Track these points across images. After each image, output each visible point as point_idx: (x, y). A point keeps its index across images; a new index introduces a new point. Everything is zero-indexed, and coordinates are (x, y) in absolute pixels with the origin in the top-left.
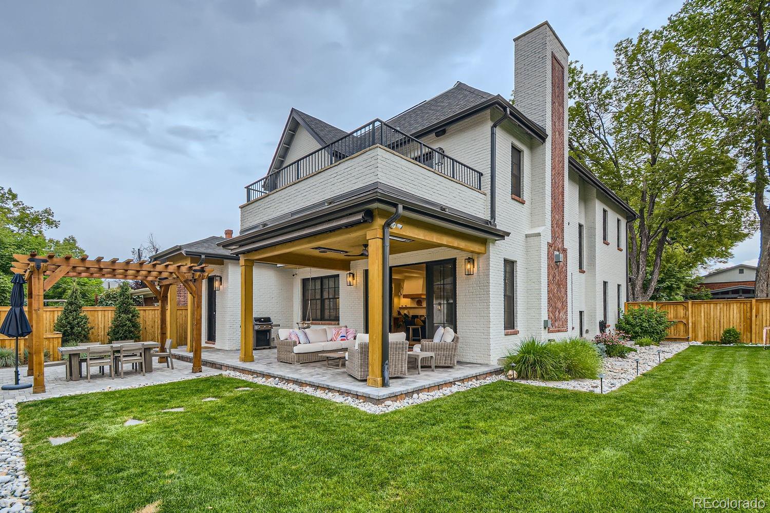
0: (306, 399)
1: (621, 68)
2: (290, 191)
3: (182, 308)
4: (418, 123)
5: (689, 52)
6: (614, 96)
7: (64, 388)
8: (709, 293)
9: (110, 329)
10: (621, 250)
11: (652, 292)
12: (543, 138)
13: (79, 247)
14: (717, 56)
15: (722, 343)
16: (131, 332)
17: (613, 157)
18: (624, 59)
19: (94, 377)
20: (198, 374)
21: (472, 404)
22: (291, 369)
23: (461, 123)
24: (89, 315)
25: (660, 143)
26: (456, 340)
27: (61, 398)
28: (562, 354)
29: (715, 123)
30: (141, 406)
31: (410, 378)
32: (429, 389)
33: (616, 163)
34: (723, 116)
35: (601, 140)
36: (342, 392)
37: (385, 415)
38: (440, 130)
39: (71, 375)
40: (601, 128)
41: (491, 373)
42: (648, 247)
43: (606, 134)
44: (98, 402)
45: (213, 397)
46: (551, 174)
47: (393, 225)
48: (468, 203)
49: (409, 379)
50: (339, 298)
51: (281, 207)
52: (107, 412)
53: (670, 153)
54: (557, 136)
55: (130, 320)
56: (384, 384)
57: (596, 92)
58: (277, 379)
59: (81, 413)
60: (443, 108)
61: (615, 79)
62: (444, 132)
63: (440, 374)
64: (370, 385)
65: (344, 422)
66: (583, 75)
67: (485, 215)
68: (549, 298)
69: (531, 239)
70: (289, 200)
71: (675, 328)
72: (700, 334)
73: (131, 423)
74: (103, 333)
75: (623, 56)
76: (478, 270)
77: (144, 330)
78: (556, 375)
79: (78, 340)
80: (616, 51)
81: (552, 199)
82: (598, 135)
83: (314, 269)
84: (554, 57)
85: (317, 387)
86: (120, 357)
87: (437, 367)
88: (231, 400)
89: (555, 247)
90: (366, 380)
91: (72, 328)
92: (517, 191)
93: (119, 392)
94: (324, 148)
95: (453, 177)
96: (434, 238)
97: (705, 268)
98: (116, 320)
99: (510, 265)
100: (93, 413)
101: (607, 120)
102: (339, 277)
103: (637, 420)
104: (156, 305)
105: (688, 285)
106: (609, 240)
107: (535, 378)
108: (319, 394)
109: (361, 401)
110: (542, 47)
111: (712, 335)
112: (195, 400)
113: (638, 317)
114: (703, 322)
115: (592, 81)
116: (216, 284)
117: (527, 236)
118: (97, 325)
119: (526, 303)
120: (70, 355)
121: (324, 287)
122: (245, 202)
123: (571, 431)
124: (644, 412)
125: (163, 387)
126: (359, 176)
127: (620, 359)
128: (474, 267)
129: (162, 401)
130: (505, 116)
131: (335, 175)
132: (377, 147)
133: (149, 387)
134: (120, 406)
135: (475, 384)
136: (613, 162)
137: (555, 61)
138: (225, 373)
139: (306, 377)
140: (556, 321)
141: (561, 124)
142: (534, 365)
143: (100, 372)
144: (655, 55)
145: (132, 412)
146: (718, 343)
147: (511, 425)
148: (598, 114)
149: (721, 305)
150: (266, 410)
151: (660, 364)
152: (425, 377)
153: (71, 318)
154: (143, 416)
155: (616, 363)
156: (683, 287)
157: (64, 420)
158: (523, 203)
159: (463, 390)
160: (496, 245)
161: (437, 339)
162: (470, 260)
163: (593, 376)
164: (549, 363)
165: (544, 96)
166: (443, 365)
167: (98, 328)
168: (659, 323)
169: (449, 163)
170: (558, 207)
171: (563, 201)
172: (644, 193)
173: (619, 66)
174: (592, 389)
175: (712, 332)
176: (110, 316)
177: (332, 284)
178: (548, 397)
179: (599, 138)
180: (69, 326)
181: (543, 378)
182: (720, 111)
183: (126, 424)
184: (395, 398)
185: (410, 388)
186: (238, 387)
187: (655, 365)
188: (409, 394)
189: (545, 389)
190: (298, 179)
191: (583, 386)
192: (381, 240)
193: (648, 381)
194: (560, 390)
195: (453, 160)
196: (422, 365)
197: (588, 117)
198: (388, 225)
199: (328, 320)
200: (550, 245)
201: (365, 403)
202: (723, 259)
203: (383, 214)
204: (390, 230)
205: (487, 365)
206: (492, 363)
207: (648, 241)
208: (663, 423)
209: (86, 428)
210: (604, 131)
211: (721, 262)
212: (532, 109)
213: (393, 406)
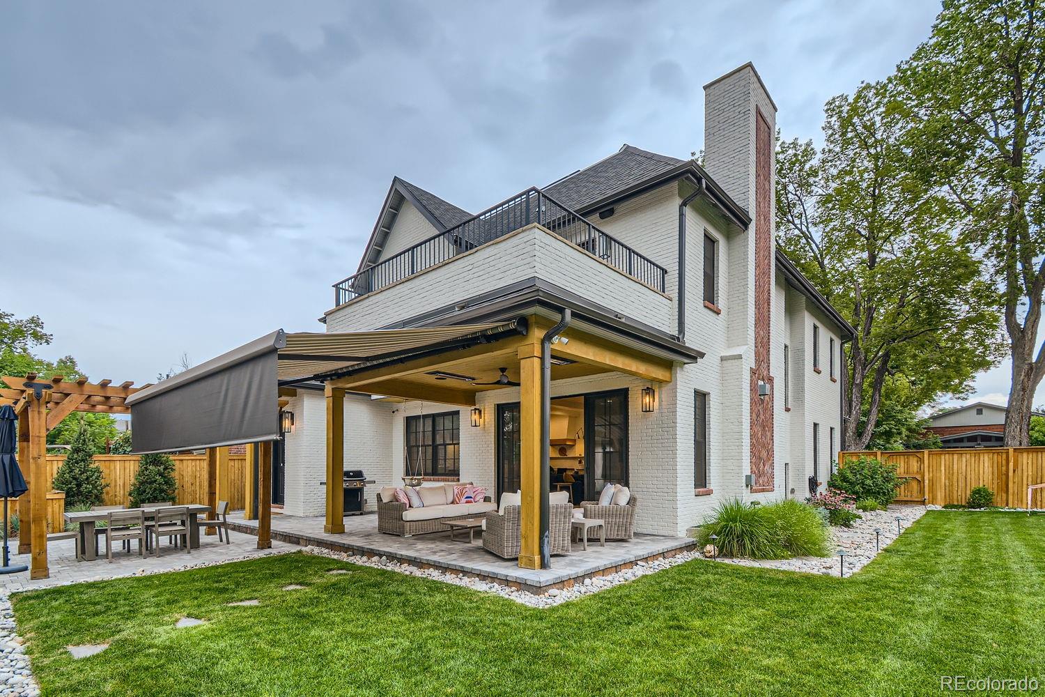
0: (435, 587)
1: (832, 134)
2: (402, 290)
3: (235, 458)
4: (573, 200)
5: (920, 116)
6: (820, 173)
7: (75, 572)
8: (939, 441)
9: (132, 487)
10: (834, 381)
11: (869, 438)
12: (746, 225)
13: (80, 372)
14: (959, 121)
15: (969, 508)
16: (162, 491)
17: (819, 256)
18: (837, 123)
19: (117, 556)
20: (267, 551)
21: (670, 593)
22: (401, 543)
23: (636, 199)
24: (102, 468)
25: (881, 238)
26: (632, 501)
27: (75, 585)
28: (779, 523)
29: (952, 212)
30: (197, 598)
31: (575, 556)
32: (604, 571)
33: (821, 265)
34: (962, 202)
35: (802, 233)
36: (483, 577)
37: (553, 610)
38: (607, 209)
39: (83, 552)
40: (804, 215)
41: (681, 549)
42: (863, 377)
43: (810, 225)
44: (130, 593)
45: (297, 584)
46: (754, 274)
47: (556, 339)
48: (649, 311)
49: (573, 558)
50: (458, 444)
51: (387, 313)
52: (147, 607)
53: (892, 252)
54: (762, 222)
55: (161, 475)
56: (544, 565)
57: (797, 168)
58: (384, 558)
59: (108, 608)
60: (608, 179)
61: (824, 150)
62: (611, 212)
63: (614, 551)
64: (523, 566)
65: (499, 619)
66: (779, 143)
67: (671, 328)
68: (752, 445)
69: (727, 364)
70: (399, 304)
71: (906, 487)
72: (940, 495)
73: (185, 623)
74: (122, 492)
75: (834, 118)
76: (660, 405)
77: (180, 487)
78: (771, 550)
79: (87, 502)
80: (827, 111)
81: (756, 308)
82: (799, 226)
83: (426, 403)
84: (759, 113)
85: (445, 569)
86: (154, 526)
87: (607, 540)
88: (325, 588)
89: (759, 375)
90: (516, 559)
91: (79, 485)
92: (710, 296)
93: (158, 576)
94: (443, 234)
95: (630, 274)
96: (607, 358)
97: (933, 407)
98: (141, 474)
99: (701, 398)
100: (127, 608)
101: (811, 206)
102: (459, 414)
103: (909, 613)
104: (195, 454)
105: (910, 430)
106: (821, 367)
107: (743, 556)
108: (450, 579)
109: (513, 588)
110: (744, 98)
111: (955, 498)
112: (272, 589)
113: (858, 471)
114: (943, 478)
115: (791, 152)
116: (287, 423)
117: (723, 359)
118: (114, 480)
119: (721, 452)
120: (82, 524)
121: (437, 428)
122: (333, 306)
123: (826, 631)
124: (913, 603)
125: (220, 570)
126: (506, 268)
127: (846, 529)
128: (654, 401)
129: (224, 590)
130: (700, 190)
131: (470, 267)
132: (534, 227)
133: (199, 569)
134: (163, 599)
135: (665, 564)
136: (819, 262)
137: (760, 118)
138: (307, 549)
139: (427, 555)
140: (760, 478)
141: (766, 205)
142: (740, 537)
143: (124, 548)
144: (878, 119)
145: (184, 606)
146: (964, 507)
147: (738, 624)
148: (799, 198)
149: (968, 456)
150: (381, 603)
151: (900, 536)
152: (594, 555)
153: (77, 471)
154: (202, 612)
155: (842, 534)
156: (904, 432)
157: (84, 619)
158: (718, 313)
159: (650, 573)
160: (685, 369)
161: (605, 501)
162: (649, 391)
163: (821, 553)
164: (762, 533)
165: (746, 165)
166: (615, 537)
167: (115, 486)
168: (887, 480)
169: (625, 255)
170: (763, 320)
171: (769, 311)
172: (857, 306)
173: (830, 132)
174: (824, 570)
175: (955, 492)
176: (132, 468)
177: (448, 425)
178: (771, 582)
179: (800, 230)
180: (75, 482)
181: (753, 555)
182: (959, 196)
183: (180, 625)
184: (561, 585)
185: (580, 570)
186: (331, 570)
187: (895, 538)
188: (579, 579)
189: (762, 570)
190: (413, 273)
191: (810, 566)
192: (539, 360)
193: (895, 559)
194: (784, 572)
195: (629, 250)
196: (589, 536)
197: (786, 201)
198: (548, 338)
199: (442, 475)
200: (753, 372)
201: (520, 592)
202: (962, 395)
203: (543, 322)
204: (552, 346)
205: (673, 538)
206: (680, 535)
207: (864, 369)
208: (946, 618)
209: (120, 631)
210: (806, 220)
211: (959, 398)
212: (730, 183)
213: (561, 596)
